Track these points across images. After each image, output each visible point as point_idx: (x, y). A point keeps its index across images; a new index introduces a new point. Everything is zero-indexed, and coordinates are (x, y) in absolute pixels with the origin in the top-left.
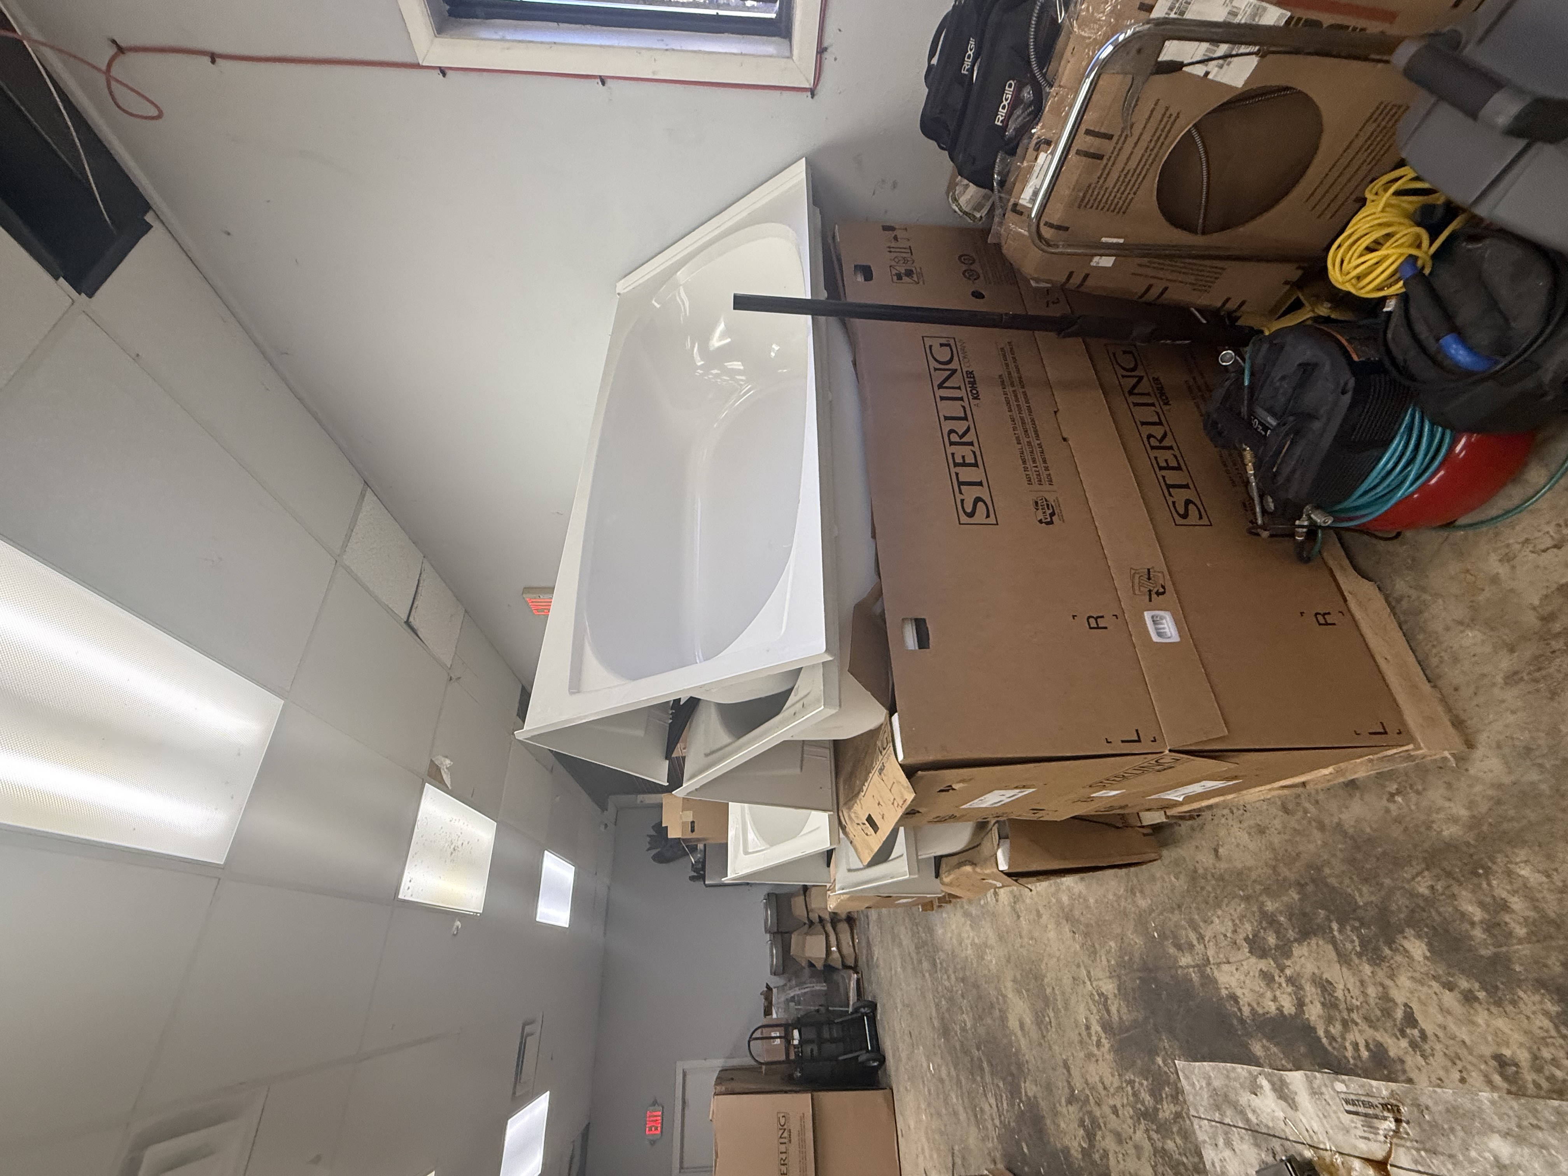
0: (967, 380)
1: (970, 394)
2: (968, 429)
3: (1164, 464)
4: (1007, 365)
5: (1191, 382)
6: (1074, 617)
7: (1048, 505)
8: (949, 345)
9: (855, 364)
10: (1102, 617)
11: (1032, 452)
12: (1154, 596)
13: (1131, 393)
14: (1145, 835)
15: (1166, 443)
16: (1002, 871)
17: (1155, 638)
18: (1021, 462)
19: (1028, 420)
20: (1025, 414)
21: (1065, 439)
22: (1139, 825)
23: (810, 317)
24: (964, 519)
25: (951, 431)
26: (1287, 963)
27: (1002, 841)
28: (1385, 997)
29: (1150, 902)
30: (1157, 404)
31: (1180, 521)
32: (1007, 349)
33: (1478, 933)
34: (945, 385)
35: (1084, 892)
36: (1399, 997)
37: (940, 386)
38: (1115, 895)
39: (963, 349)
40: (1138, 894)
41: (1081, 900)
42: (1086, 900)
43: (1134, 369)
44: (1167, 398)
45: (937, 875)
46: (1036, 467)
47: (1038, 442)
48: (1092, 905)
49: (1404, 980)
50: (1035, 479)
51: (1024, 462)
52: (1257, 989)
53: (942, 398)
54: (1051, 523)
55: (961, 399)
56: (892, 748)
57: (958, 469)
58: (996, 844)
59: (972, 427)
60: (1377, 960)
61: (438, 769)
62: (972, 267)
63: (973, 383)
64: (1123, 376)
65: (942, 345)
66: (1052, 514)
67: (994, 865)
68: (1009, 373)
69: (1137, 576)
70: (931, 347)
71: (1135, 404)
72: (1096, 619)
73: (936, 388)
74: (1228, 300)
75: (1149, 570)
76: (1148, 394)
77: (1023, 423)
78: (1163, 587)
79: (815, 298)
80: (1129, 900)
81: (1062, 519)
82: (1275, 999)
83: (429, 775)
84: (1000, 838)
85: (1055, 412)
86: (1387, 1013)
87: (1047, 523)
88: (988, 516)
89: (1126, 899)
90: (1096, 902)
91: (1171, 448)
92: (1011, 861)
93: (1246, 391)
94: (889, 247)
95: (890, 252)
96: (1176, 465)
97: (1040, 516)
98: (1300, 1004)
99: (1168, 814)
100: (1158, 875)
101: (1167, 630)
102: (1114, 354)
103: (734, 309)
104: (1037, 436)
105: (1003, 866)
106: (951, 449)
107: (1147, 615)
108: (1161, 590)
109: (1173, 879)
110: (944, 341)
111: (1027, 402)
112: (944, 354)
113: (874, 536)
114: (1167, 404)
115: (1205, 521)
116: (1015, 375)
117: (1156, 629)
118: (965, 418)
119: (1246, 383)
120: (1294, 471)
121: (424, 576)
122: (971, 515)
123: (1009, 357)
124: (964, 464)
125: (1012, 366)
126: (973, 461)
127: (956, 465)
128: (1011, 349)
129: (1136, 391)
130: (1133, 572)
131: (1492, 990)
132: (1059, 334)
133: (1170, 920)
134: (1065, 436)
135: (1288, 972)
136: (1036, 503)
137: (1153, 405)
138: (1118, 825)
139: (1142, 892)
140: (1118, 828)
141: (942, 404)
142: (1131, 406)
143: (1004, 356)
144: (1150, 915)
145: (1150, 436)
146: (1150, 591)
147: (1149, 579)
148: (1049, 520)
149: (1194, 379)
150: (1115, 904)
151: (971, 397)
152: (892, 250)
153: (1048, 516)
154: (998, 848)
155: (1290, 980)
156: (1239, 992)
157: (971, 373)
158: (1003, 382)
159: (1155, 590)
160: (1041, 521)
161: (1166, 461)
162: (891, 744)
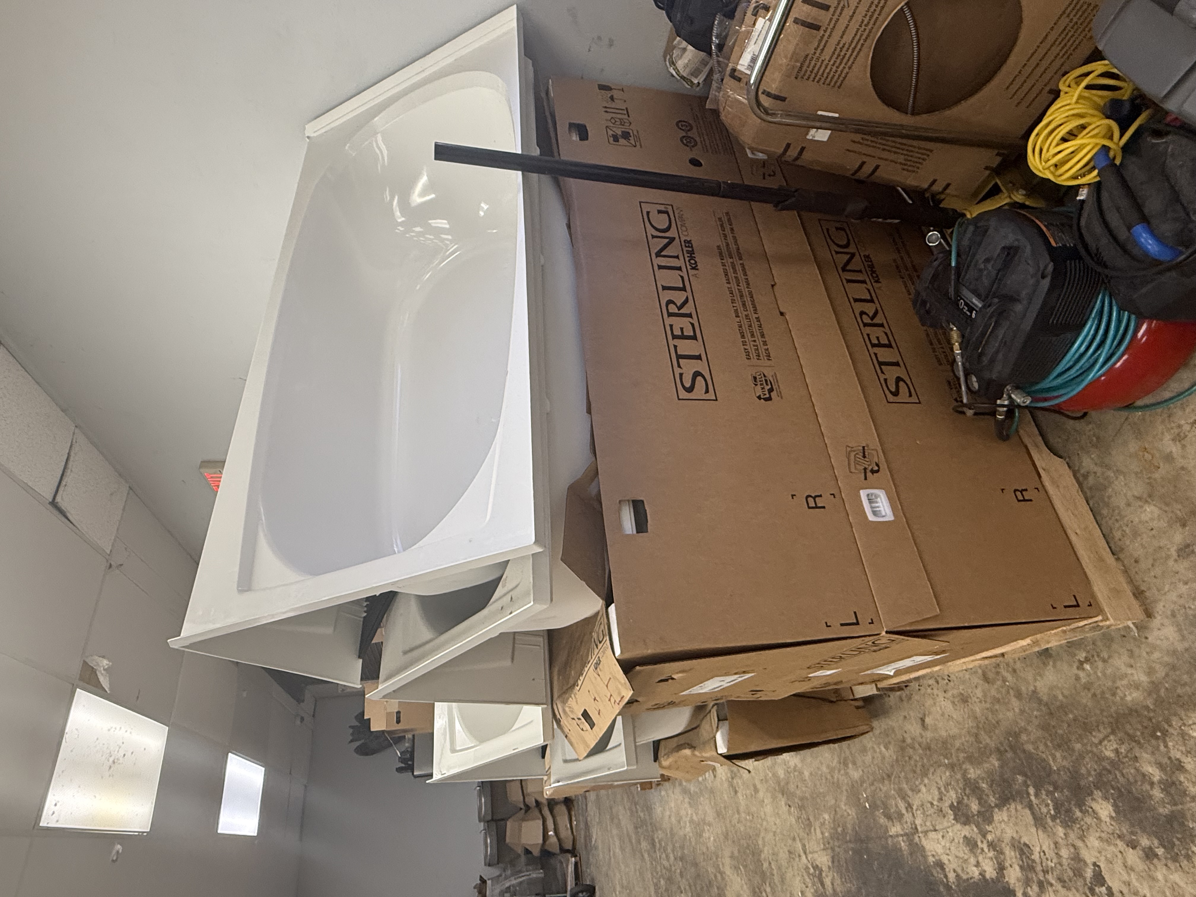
0: (685, 249)
1: (688, 263)
2: (686, 301)
3: (875, 341)
4: (725, 236)
5: (899, 262)
6: (793, 496)
7: (766, 381)
8: (667, 212)
9: (569, 227)
10: (821, 496)
11: (750, 326)
12: (869, 474)
13: (844, 269)
14: (858, 708)
15: (876, 321)
16: (721, 755)
17: (871, 518)
18: (739, 336)
19: (746, 292)
20: (743, 285)
21: (782, 314)
22: (851, 697)
23: (520, 173)
24: (683, 394)
25: (670, 302)
26: (989, 828)
27: (721, 722)
28: (1077, 858)
29: (861, 773)
30: (868, 281)
31: (891, 398)
32: (724, 219)
33: (1157, 793)
34: (662, 254)
35: (799, 765)
36: (1089, 857)
37: (658, 254)
38: (828, 767)
39: (681, 217)
40: (850, 765)
41: (796, 773)
42: (801, 773)
43: (847, 246)
44: (877, 276)
45: (656, 759)
46: (755, 341)
47: (757, 316)
48: (807, 778)
49: (1093, 841)
50: (753, 354)
51: (743, 337)
52: (961, 855)
53: (660, 267)
54: (769, 399)
55: (679, 269)
56: (608, 642)
57: (677, 342)
58: (715, 727)
59: (690, 298)
60: (1069, 822)
61: (93, 671)
62: (690, 134)
63: (691, 253)
64: (837, 253)
65: (660, 212)
66: (771, 390)
67: (714, 748)
68: (728, 245)
69: (853, 454)
70: (648, 213)
71: (849, 281)
72: (814, 498)
73: (654, 256)
74: (934, 181)
75: (864, 447)
76: (860, 271)
77: (742, 296)
78: (877, 465)
79: (525, 153)
80: (842, 772)
81: (780, 395)
82: (978, 865)
83: (81, 679)
84: (719, 720)
85: (773, 286)
86: (1078, 873)
87: (766, 400)
88: (707, 391)
89: (839, 771)
90: (811, 774)
91: (882, 325)
92: (730, 744)
93: (953, 272)
94: (606, 107)
95: (606, 112)
96: (887, 342)
97: (759, 392)
98: (1001, 869)
99: (879, 686)
100: (869, 745)
101: (882, 509)
102: (828, 230)
103: (436, 159)
104: (755, 311)
105: (722, 749)
106: (669, 321)
107: (863, 494)
108: (876, 468)
109: (883, 749)
110: (662, 208)
111: (745, 274)
112: (662, 222)
113: (589, 411)
114: (877, 281)
115: (914, 399)
116: (733, 247)
117: (872, 507)
118: (684, 289)
119: (953, 264)
120: (997, 352)
121: (76, 448)
122: (690, 390)
123: (728, 227)
124: (683, 337)
125: (730, 236)
126: (692, 334)
127: (674, 337)
128: (729, 220)
129: (848, 268)
130: (849, 449)
131: (1169, 846)
132: (776, 206)
133: (881, 790)
134: (782, 310)
135: (990, 837)
136: (755, 378)
137: (864, 282)
138: (832, 699)
139: (854, 763)
140: (832, 702)
141: (660, 273)
142: (845, 281)
143: (722, 226)
144: (861, 786)
145: (862, 313)
146: (865, 469)
147: (864, 457)
148: (767, 396)
149: (902, 258)
150: (829, 777)
151: (689, 267)
152: (608, 110)
153: (767, 392)
154: (717, 731)
155: (992, 845)
156: (945, 859)
157: (689, 242)
158: (721, 254)
159: (870, 468)
160: (759, 398)
161: (878, 338)
162: (608, 637)
